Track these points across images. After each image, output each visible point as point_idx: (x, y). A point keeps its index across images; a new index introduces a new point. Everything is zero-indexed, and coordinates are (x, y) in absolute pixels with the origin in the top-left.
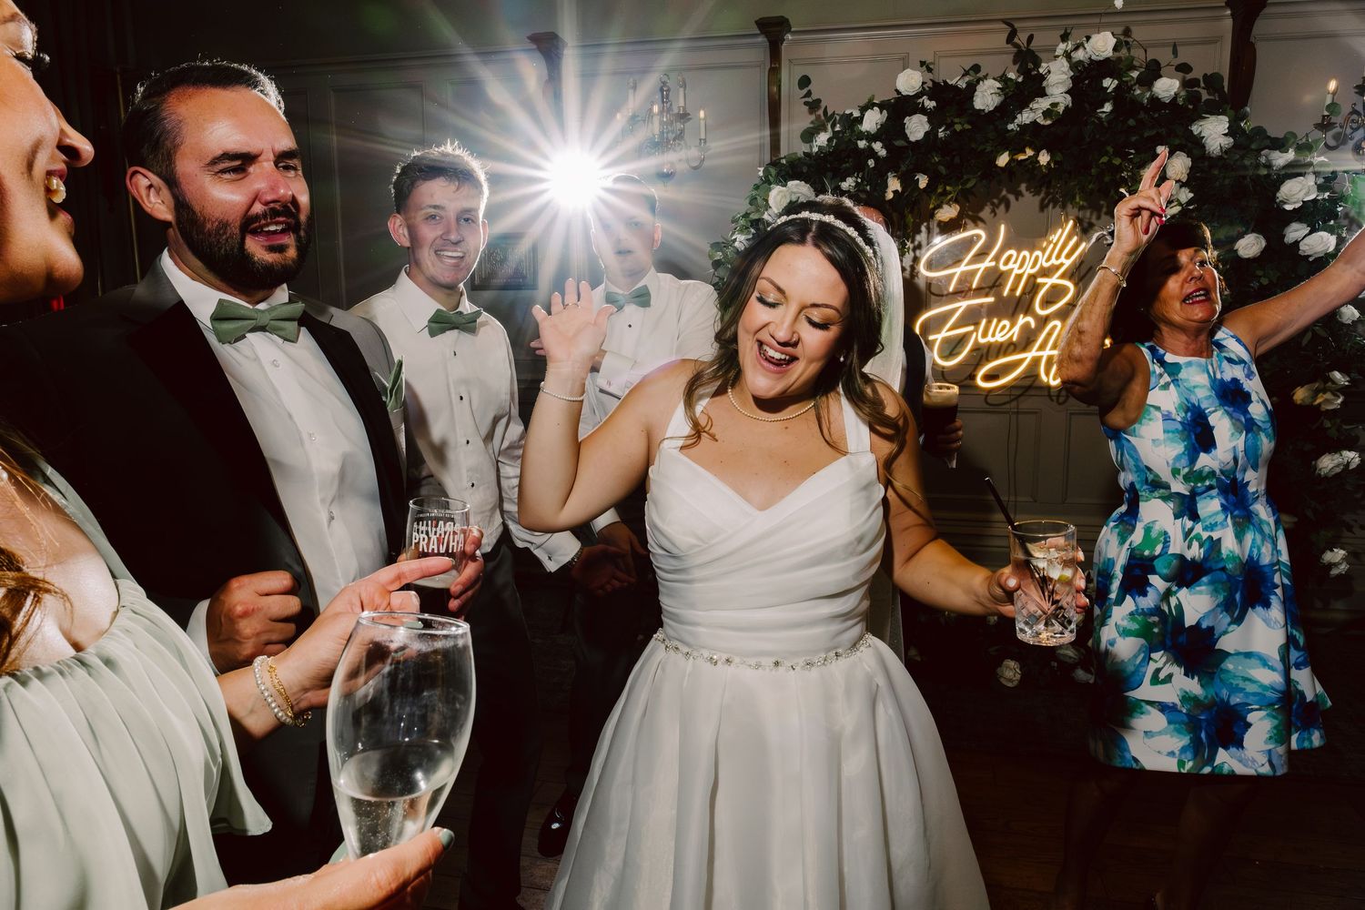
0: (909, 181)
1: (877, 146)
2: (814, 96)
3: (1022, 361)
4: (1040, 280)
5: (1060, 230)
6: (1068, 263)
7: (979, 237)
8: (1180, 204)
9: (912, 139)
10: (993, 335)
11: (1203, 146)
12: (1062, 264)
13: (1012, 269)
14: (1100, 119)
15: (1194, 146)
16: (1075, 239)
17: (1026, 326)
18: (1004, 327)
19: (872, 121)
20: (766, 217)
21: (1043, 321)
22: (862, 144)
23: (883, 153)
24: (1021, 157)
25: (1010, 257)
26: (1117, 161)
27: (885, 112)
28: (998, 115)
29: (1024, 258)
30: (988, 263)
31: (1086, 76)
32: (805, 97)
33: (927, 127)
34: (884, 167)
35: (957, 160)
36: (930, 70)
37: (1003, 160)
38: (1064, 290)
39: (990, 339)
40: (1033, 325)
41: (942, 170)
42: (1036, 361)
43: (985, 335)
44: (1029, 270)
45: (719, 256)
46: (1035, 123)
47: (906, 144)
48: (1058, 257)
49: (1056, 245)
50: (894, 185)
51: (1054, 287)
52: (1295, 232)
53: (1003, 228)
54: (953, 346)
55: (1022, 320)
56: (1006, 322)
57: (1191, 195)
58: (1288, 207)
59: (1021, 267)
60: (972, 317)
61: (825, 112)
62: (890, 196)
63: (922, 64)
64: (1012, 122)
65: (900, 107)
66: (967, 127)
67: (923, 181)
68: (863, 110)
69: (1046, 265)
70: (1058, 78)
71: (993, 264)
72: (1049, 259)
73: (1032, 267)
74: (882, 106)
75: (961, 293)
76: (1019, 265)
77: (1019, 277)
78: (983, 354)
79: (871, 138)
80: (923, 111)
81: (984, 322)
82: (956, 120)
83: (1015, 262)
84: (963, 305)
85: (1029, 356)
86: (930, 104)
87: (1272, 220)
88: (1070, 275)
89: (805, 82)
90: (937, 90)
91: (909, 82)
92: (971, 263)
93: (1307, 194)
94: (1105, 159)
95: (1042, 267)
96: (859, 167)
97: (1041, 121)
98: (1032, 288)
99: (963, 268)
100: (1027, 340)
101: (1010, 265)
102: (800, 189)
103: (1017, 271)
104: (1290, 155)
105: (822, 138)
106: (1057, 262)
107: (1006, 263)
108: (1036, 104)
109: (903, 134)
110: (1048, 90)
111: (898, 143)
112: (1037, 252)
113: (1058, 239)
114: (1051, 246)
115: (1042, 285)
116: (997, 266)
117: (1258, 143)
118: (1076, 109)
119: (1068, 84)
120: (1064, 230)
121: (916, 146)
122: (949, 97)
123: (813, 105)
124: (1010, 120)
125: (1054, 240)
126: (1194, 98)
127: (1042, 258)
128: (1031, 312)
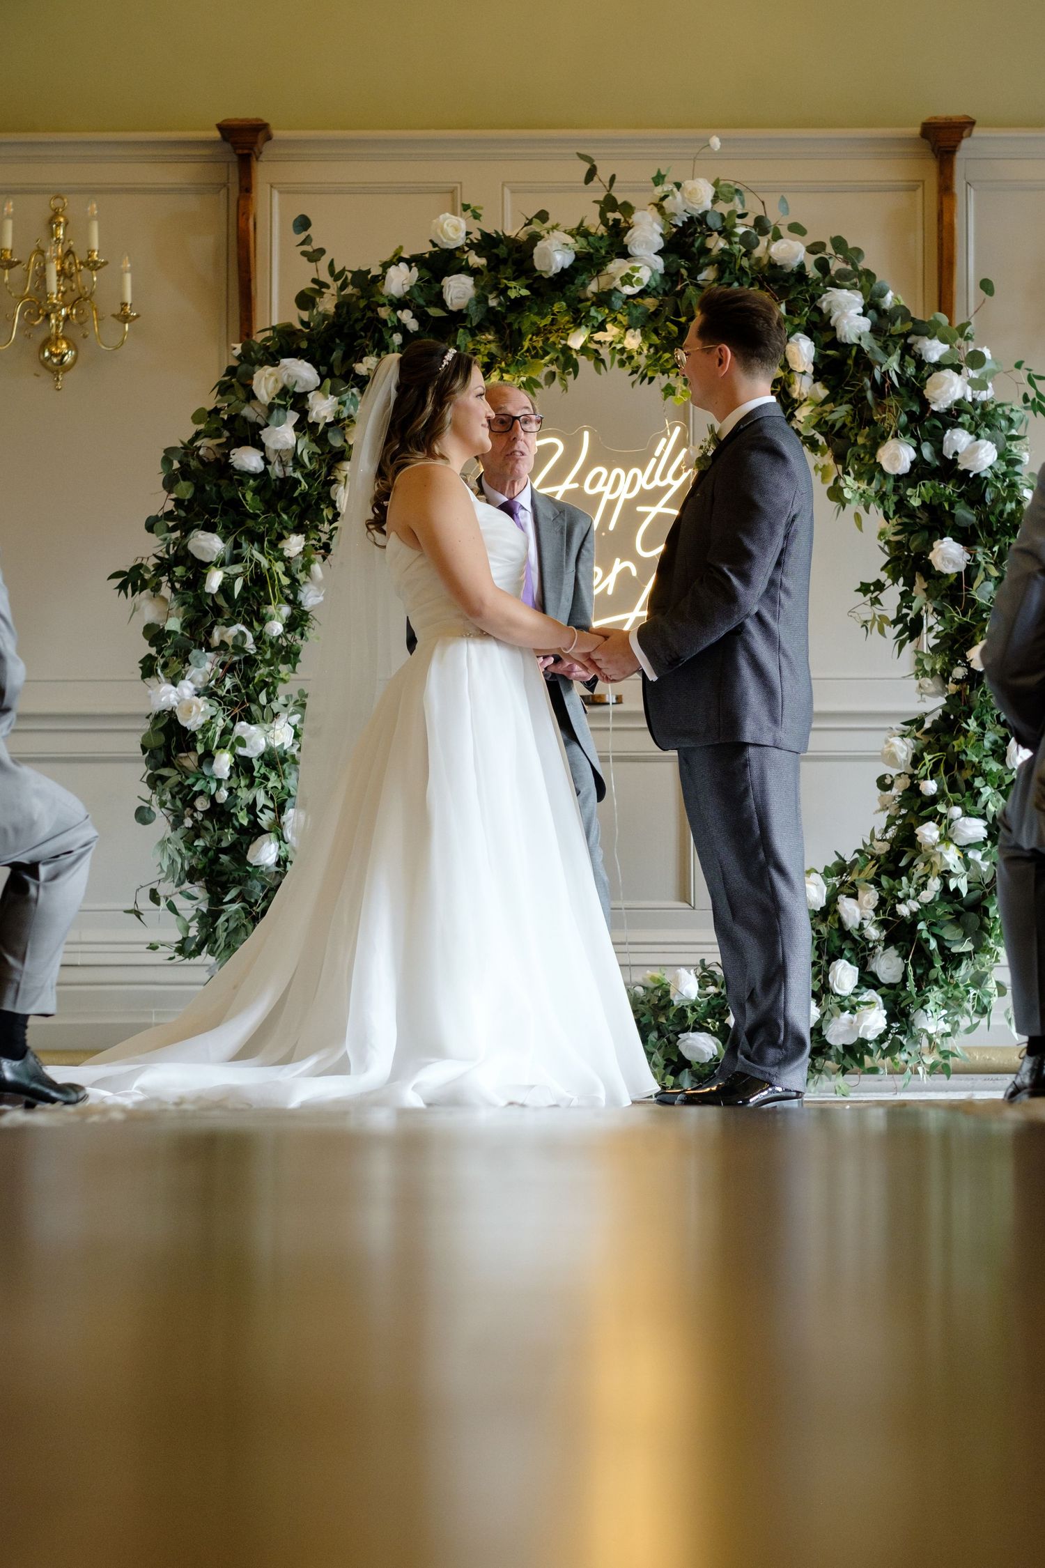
1: (406, 316)
2: (316, 245)
4: (640, 509)
5: (664, 441)
6: (677, 484)
7: (554, 448)
8: (815, 405)
9: (453, 306)
11: (834, 330)
12: (669, 487)
13: (600, 495)
15: (821, 328)
16: (684, 451)
17: (626, 571)
19: (400, 280)
20: (246, 412)
22: (384, 313)
23: (413, 325)
24: (606, 337)
25: (598, 476)
27: (415, 270)
28: (568, 278)
29: (618, 477)
30: (568, 485)
31: (684, 242)
32: (302, 243)
33: (473, 292)
36: (477, 216)
37: (579, 341)
40: (634, 573)
44: (623, 494)
45: (175, 468)
46: (616, 291)
47: (445, 314)
48: (663, 477)
49: (659, 459)
51: (660, 517)
52: (957, 439)
53: (586, 434)
55: (618, 566)
57: (827, 392)
59: (614, 490)
61: (331, 265)
63: (466, 207)
64: (587, 288)
65: (438, 264)
66: (525, 292)
68: (386, 266)
69: (649, 487)
70: (647, 236)
71: (576, 485)
72: (650, 480)
73: (629, 491)
74: (408, 262)
76: (613, 487)
77: (611, 505)
79: (399, 304)
80: (470, 271)
82: (511, 284)
83: (605, 484)
85: (630, 617)
86: (475, 260)
89: (303, 223)
90: (488, 244)
91: (450, 231)
95: (642, 489)
96: (380, 347)
97: (626, 290)
98: (632, 518)
100: (626, 595)
101: (599, 488)
102: (302, 372)
103: (607, 497)
105: (327, 304)
106: (663, 484)
107: (593, 485)
108: (617, 267)
109: (440, 301)
110: (631, 250)
111: (434, 312)
112: (635, 470)
113: (662, 453)
114: (653, 461)
115: (645, 515)
116: (580, 490)
117: (898, 327)
118: (670, 275)
119: (659, 243)
120: (668, 439)
121: (458, 318)
122: (502, 251)
123: (314, 256)
124: (584, 286)
125: (657, 453)
126: (822, 265)
127: (641, 478)
128: (631, 554)
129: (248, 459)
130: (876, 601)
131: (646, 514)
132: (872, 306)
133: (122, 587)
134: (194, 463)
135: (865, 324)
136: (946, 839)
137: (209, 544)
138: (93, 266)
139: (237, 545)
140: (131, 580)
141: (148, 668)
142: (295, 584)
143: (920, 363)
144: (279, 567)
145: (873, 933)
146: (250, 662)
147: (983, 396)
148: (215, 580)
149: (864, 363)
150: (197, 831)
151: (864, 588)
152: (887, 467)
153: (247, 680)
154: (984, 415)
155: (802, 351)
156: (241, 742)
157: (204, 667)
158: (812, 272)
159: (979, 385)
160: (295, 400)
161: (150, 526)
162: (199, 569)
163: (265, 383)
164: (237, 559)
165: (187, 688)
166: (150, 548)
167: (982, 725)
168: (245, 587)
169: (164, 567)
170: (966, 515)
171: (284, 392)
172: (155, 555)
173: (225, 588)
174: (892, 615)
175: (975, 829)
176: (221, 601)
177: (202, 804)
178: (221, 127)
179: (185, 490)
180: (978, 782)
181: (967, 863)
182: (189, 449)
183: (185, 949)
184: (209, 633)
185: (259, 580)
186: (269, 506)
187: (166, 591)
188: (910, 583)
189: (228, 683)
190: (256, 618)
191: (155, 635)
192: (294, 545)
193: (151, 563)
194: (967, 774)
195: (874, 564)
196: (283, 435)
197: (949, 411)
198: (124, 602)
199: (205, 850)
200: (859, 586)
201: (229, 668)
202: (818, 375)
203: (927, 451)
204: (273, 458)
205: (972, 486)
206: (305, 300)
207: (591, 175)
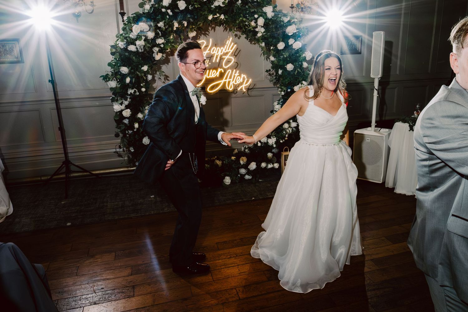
0: (180, 23)
1: (169, 11)
3: (220, 83)
4: (223, 57)
5: (228, 41)
6: (231, 51)
7: (204, 42)
8: (262, 33)
9: (181, 9)
10: (211, 75)
12: (230, 52)
14: (238, 5)
15: (264, 15)
16: (233, 43)
17: (221, 72)
18: (214, 72)
19: (167, 2)
20: (131, 36)
21: (225, 70)
22: (163, 10)
23: (171, 14)
24: (216, 16)
25: (214, 49)
26: (244, 19)
28: (208, 2)
29: (218, 49)
30: (207, 52)
33: (185, 5)
34: (172, 18)
35: (196, 17)
37: (210, 17)
38: (231, 60)
39: (210, 76)
40: (223, 71)
41: (191, 20)
42: (225, 83)
43: (209, 75)
44: (220, 54)
45: (114, 50)
46: (219, 6)
47: (179, 11)
48: (228, 49)
49: (227, 45)
50: (176, 25)
51: (228, 59)
52: (291, 41)
53: (211, 40)
55: (219, 70)
56: (214, 71)
57: (264, 30)
58: (290, 34)
59: (217, 53)
62: (175, 29)
64: (213, 5)
66: (199, 6)
67: (185, 24)
69: (226, 52)
71: (209, 52)
72: (226, 50)
73: (221, 53)
76: (217, 52)
77: (217, 56)
78: (209, 81)
79: (167, 8)
81: (208, 71)
82: (195, 3)
83: (216, 51)
85: (222, 81)
87: (285, 38)
93: (294, 31)
94: (241, 19)
95: (224, 52)
96: (163, 19)
97: (222, 5)
98: (221, 59)
100: (222, 75)
101: (214, 52)
102: (144, 26)
104: (288, 19)
106: (228, 51)
107: (213, 51)
111: (176, 10)
112: (222, 48)
113: (228, 44)
114: (226, 46)
116: (210, 52)
120: (229, 40)
121: (182, 12)
125: (227, 44)
127: (224, 50)
128: (222, 67)
129: (132, 48)
130: (269, 74)
131: (225, 58)
133: (103, 79)
134: (119, 49)
135: (273, 14)
140: (106, 78)
144: (143, 74)
148: (128, 80)
149: (272, 23)
152: (279, 48)
155: (261, 20)
157: (127, 100)
158: (261, 1)
160: (144, 34)
161: (109, 65)
162: (124, 76)
163: (136, 29)
164: (132, 73)
166: (109, 70)
168: (135, 80)
169: (114, 75)
171: (141, 32)
172: (111, 72)
173: (131, 81)
176: (130, 84)
179: (117, 56)
182: (117, 46)
184: (127, 91)
185: (138, 78)
186: (138, 59)
187: (115, 81)
190: (138, 87)
192: (146, 68)
193: (110, 74)
195: (269, 66)
196: (141, 43)
198: (105, 83)
200: (266, 71)
201: (133, 99)
204: (138, 48)
206: (141, 5)
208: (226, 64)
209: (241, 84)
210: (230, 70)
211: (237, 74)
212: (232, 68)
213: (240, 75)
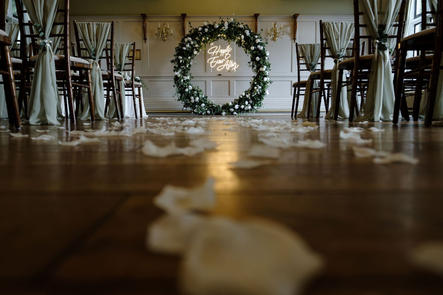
0: (206, 38)
1: (201, 33)
2: (191, 26)
3: (223, 66)
6: (229, 51)
7: (216, 48)
11: (246, 34)
13: (221, 53)
14: (232, 30)
15: (244, 34)
16: (230, 48)
17: (224, 61)
19: (200, 29)
21: (226, 60)
22: (198, 32)
23: (202, 34)
24: (222, 35)
25: (221, 51)
29: (223, 50)
30: (218, 51)
31: (230, 25)
34: (202, 36)
35: (212, 35)
36: (208, 22)
37: (219, 36)
38: (229, 55)
39: (219, 63)
41: (210, 37)
42: (226, 66)
43: (218, 62)
44: (224, 52)
50: (203, 39)
52: (259, 46)
53: (220, 46)
54: (213, 64)
55: (223, 60)
56: (221, 60)
60: (216, 59)
61: (193, 28)
62: (203, 40)
65: (204, 27)
66: (214, 30)
68: (199, 28)
70: (226, 24)
72: (227, 51)
74: (201, 27)
75: (215, 55)
76: (223, 52)
77: (222, 54)
78: (218, 65)
79: (200, 31)
80: (208, 28)
81: (218, 60)
82: (212, 29)
84: (214, 58)
85: (224, 65)
86: (208, 27)
87: (255, 45)
88: (229, 53)
89: (190, 23)
90: (209, 25)
91: (206, 24)
92: (216, 51)
96: (198, 36)
98: (224, 55)
99: (214, 52)
100: (224, 63)
102: (190, 39)
104: (257, 36)
105: (192, 32)
108: (223, 27)
109: (204, 31)
110: (225, 26)
111: (204, 32)
112: (225, 50)
115: (226, 55)
117: (253, 34)
118: (229, 28)
119: (227, 25)
120: (228, 46)
121: (206, 33)
122: (211, 26)
123: (191, 27)
124: (220, 30)
125: (227, 48)
126: (245, 28)
127: (225, 51)
128: (224, 59)
129: (185, 48)
130: (250, 64)
132: (250, 32)
133: (171, 62)
134: (179, 49)
135: (249, 34)
136: (257, 88)
137: (181, 57)
138: (168, 29)
139: (183, 58)
140: (172, 61)
141: (174, 71)
142: (189, 62)
143: (255, 38)
144: (188, 60)
145: (250, 98)
146: (185, 70)
147: (262, 42)
148: (181, 61)
149: (249, 38)
150: (180, 88)
151: (249, 62)
152: (251, 49)
153: (184, 72)
154: (261, 44)
155: (243, 37)
156: (184, 78)
157: (180, 71)
158: (244, 28)
159: (261, 40)
160: (189, 42)
161: (174, 56)
162: (179, 60)
163: (186, 40)
164: (183, 59)
165: (178, 73)
166: (174, 58)
167: (261, 77)
168: (184, 62)
169: (176, 60)
170: (259, 54)
171: (188, 41)
173: (182, 62)
174: (252, 65)
175: (260, 87)
176: (182, 63)
177: (180, 85)
178: (181, 14)
179: (178, 52)
180: (261, 83)
181: (259, 91)
182: (178, 47)
183: (179, 100)
184: (181, 67)
185: (186, 61)
186: (187, 53)
187: (176, 63)
188: (253, 62)
189: (183, 72)
190: (185, 65)
191: (175, 67)
192: (189, 58)
193: (174, 60)
194: (259, 82)
195: (250, 60)
196: (188, 46)
197: (258, 43)
198: (172, 64)
199: (181, 90)
201: (183, 71)
202: (244, 40)
203: (256, 47)
205: (260, 51)
206: (190, 32)
207: (220, 18)
208: (226, 58)
209: (234, 67)
210: (228, 60)
211: (232, 62)
212: (229, 59)
213: (233, 63)
